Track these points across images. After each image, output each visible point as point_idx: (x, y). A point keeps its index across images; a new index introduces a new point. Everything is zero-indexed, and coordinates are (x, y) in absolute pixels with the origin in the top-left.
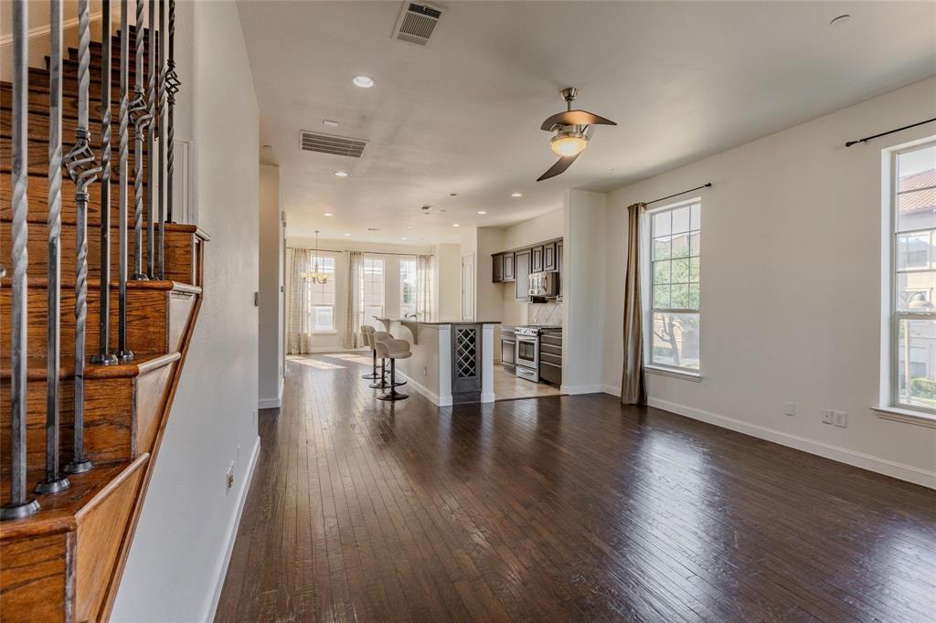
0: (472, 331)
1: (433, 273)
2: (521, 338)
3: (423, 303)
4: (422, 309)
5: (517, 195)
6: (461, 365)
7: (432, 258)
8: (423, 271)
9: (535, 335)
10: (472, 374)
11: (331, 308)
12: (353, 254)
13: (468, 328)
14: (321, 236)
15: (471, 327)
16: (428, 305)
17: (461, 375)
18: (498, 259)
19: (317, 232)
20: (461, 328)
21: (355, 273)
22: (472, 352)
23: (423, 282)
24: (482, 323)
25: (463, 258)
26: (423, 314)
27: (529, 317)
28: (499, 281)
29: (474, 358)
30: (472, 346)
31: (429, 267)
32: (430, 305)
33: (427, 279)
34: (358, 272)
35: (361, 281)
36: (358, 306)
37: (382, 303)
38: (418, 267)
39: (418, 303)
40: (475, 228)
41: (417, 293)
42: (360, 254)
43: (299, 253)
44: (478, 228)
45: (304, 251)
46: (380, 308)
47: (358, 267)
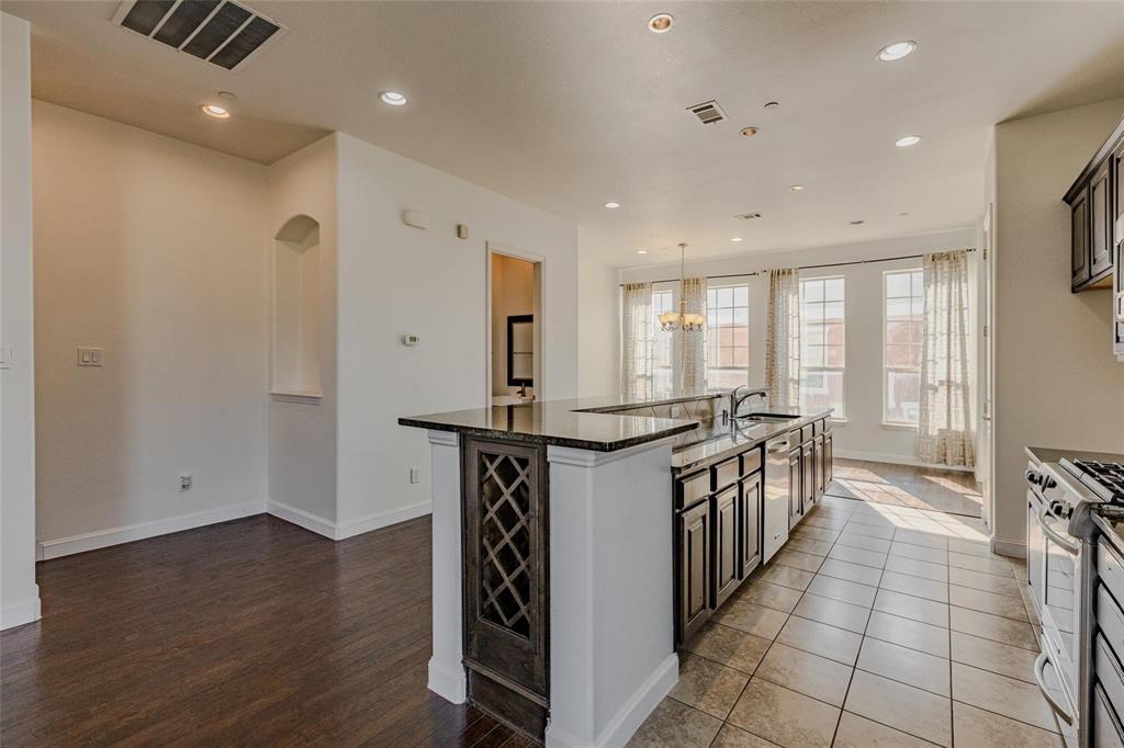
3: (943, 363)
4: (942, 376)
6: (494, 579)
7: (969, 256)
8: (944, 288)
12: (776, 275)
16: (956, 367)
17: (492, 615)
18: (1079, 204)
19: (682, 245)
26: (943, 390)
28: (1084, 287)
30: (523, 520)
31: (961, 277)
32: (964, 367)
33: (955, 308)
34: (787, 305)
35: (793, 323)
36: (787, 369)
37: (842, 365)
38: (927, 283)
39: (930, 365)
40: (990, 131)
41: (926, 341)
42: (790, 272)
43: (690, 287)
44: (998, 124)
45: (697, 282)
46: (840, 373)
47: (787, 297)
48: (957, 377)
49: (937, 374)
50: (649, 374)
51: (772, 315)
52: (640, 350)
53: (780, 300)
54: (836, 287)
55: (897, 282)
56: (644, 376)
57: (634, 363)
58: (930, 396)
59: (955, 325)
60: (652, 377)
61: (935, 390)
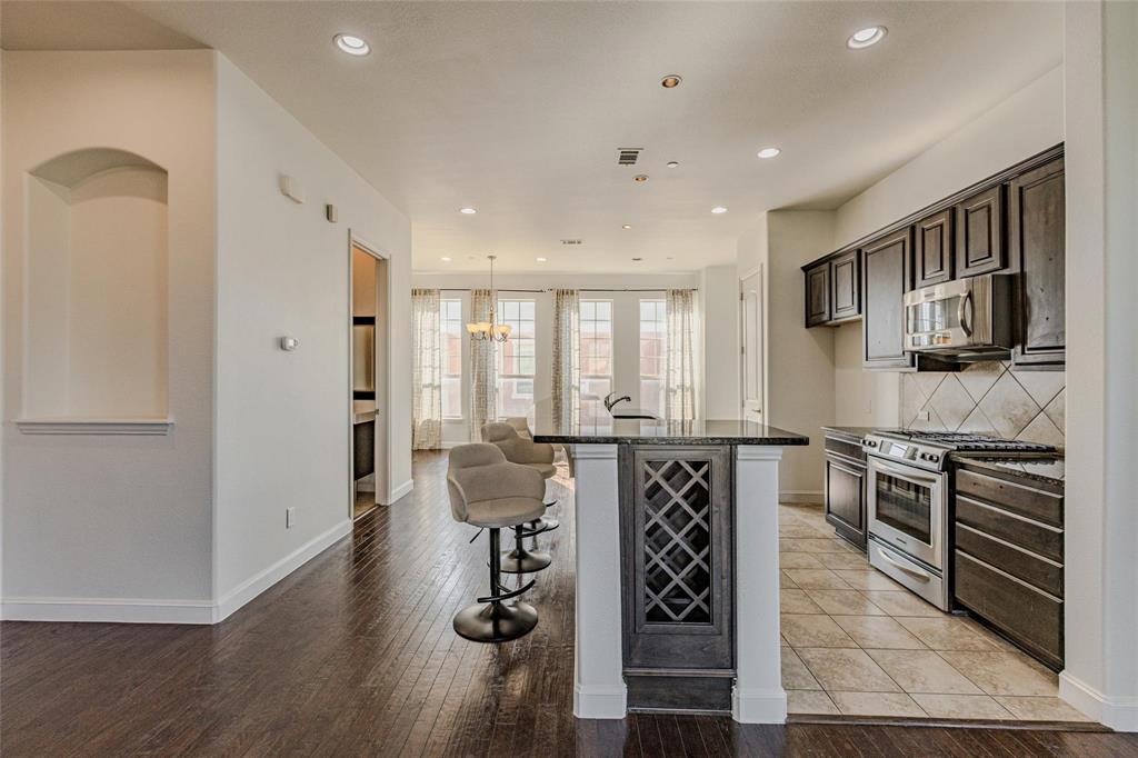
0: (697, 466)
1: (696, 318)
2: (883, 467)
3: (679, 372)
4: (678, 382)
5: (866, 36)
6: (658, 581)
7: (695, 293)
8: (679, 317)
9: (935, 466)
10: (699, 616)
11: (532, 381)
12: (561, 294)
13: (685, 455)
14: (499, 266)
15: (697, 454)
16: (687, 375)
17: (655, 615)
18: (818, 274)
19: (491, 257)
20: (655, 455)
21: (565, 323)
22: (700, 539)
23: (680, 335)
24: (733, 443)
25: (741, 283)
26: (679, 392)
27: (902, 405)
28: (821, 324)
29: (707, 559)
30: (697, 518)
31: (690, 310)
32: (692, 376)
33: (685, 331)
34: (570, 322)
35: (575, 337)
36: (570, 378)
37: (610, 373)
38: (669, 310)
39: (671, 373)
40: (764, 215)
41: (669, 355)
42: (572, 293)
43: (481, 297)
44: (771, 211)
45: (488, 293)
46: (608, 381)
47: (569, 314)
48: (688, 384)
49: (676, 381)
50: (436, 383)
51: (558, 330)
52: (426, 358)
53: (564, 316)
54: (605, 308)
55: (648, 308)
56: (431, 385)
57: (421, 371)
58: (672, 398)
59: (686, 343)
60: (440, 386)
61: (675, 392)
